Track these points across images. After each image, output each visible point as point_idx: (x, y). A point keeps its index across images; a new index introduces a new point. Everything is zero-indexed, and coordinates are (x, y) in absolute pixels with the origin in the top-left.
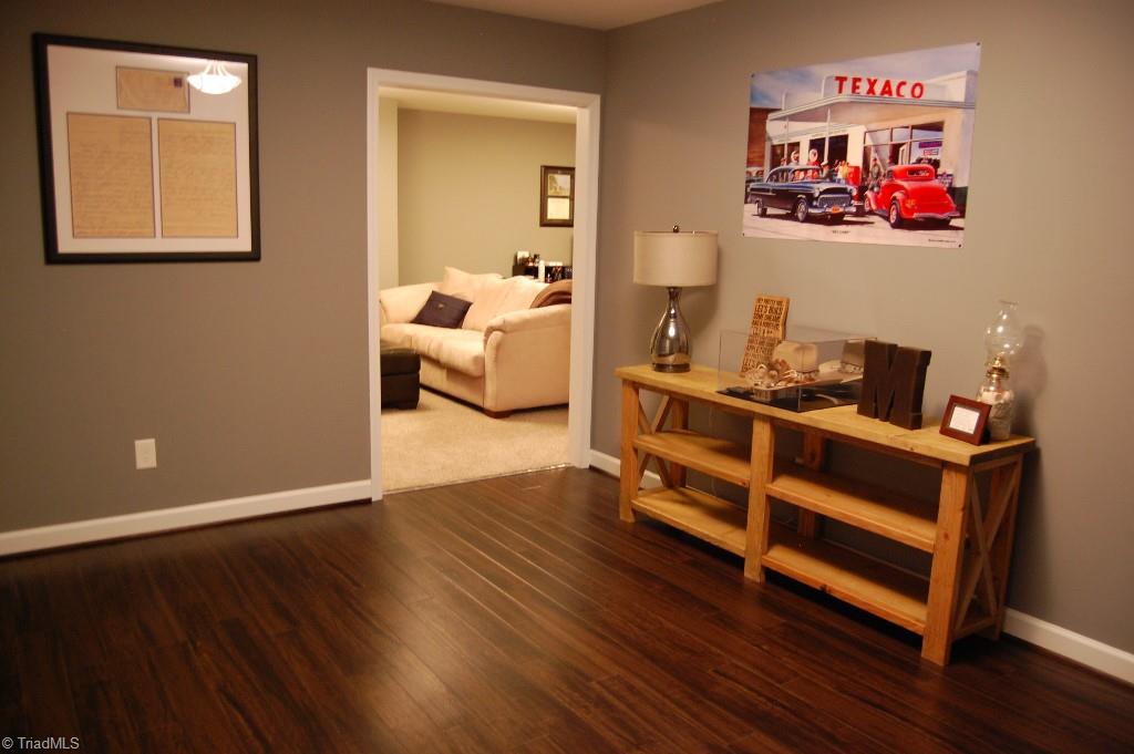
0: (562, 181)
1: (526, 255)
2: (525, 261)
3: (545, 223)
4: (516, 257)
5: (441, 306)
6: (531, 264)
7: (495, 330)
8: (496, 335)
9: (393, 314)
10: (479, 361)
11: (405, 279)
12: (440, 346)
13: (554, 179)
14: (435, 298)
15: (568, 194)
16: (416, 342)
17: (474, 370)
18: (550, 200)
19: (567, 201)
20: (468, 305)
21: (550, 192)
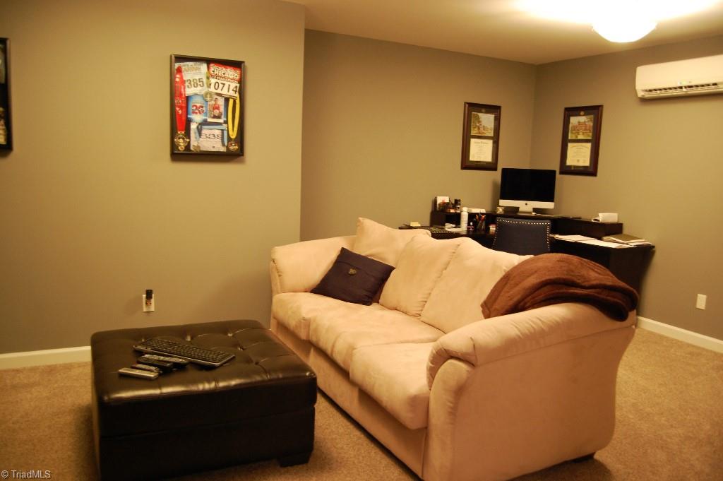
0: (487, 120)
1: (447, 200)
2: (445, 206)
3: (467, 165)
4: (435, 201)
5: (352, 271)
6: (452, 211)
7: (452, 357)
8: (453, 368)
9: (290, 279)
10: (420, 403)
11: (309, 231)
12: (352, 348)
13: (478, 119)
14: (345, 258)
15: (491, 134)
16: (316, 330)
17: (409, 419)
18: (473, 141)
19: (490, 143)
20: (388, 270)
21: (474, 132)
